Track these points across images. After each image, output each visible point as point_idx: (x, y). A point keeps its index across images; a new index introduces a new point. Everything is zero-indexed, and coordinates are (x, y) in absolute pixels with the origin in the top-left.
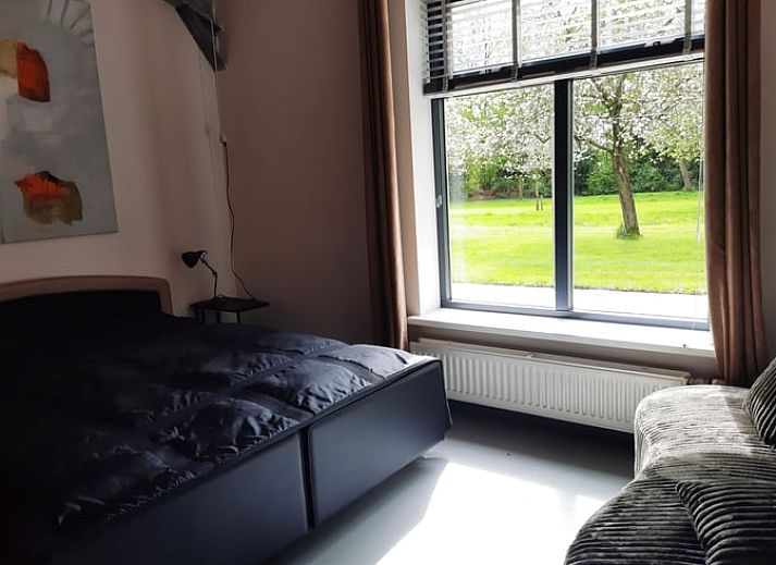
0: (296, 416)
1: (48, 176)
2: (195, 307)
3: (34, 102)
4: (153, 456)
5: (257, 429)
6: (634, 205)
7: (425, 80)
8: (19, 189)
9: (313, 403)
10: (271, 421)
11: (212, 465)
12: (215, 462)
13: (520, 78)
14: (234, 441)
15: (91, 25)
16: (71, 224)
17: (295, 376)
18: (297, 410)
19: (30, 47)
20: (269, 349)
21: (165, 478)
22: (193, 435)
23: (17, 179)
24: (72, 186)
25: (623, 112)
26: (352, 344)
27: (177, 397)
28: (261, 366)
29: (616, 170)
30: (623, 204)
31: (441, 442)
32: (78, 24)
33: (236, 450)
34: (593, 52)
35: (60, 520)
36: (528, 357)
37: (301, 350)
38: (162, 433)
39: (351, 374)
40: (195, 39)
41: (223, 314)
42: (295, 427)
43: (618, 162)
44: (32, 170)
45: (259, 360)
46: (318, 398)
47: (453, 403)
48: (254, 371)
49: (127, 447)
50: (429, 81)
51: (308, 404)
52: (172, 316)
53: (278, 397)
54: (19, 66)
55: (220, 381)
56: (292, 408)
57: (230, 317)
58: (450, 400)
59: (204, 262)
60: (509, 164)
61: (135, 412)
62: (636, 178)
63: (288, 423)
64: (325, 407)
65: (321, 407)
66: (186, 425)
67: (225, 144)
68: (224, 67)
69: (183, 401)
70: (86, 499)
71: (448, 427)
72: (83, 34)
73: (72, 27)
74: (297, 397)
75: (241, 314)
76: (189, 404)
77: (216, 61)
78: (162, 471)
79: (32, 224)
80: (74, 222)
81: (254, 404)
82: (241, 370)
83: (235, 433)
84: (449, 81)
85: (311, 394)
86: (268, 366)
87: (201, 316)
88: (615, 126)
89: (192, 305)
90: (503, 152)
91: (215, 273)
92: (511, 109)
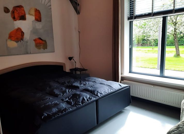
0: (95, 97)
1: (40, 39)
2: (71, 70)
3: (38, 22)
4: (62, 104)
5: (86, 100)
6: (179, 49)
7: (128, 16)
8: (34, 41)
9: (99, 95)
10: (89, 98)
11: (76, 107)
12: (76, 106)
13: (153, 16)
14: (81, 102)
15: (51, 4)
16: (44, 49)
17: (95, 87)
18: (95, 96)
19: (38, 9)
20: (88, 81)
21: (65, 110)
22: (71, 100)
23: (34, 39)
24: (45, 41)
25: (177, 25)
26: (107, 81)
27: (67, 90)
28: (87, 85)
29: (174, 40)
30: (176, 48)
31: (129, 106)
32: (48, 4)
33: (81, 104)
34: (174, 9)
35: (43, 117)
36: (152, 87)
37: (96, 81)
38: (64, 99)
39: (108, 88)
40: (73, 7)
41: (77, 72)
42: (95, 100)
43: (175, 38)
44: (37, 37)
45: (86, 83)
46: (100, 93)
47: (132, 97)
48: (85, 86)
49: (57, 102)
50: (129, 17)
51: (98, 94)
52: (65, 72)
53: (90, 92)
54: (35, 14)
55: (77, 88)
56: (94, 95)
57: (78, 73)
58: (131, 96)
59: (73, 59)
60: (146, 38)
61: (58, 93)
62: (180, 42)
63: (93, 99)
64: (102, 96)
65: (101, 95)
66: (70, 97)
67: (79, 32)
68: (80, 14)
69: (69, 92)
70: (48, 113)
71: (130, 102)
72: (49, 6)
73: (47, 4)
74: (95, 93)
75: (81, 72)
76: (70, 92)
77: (78, 12)
78: (65, 108)
79: (36, 50)
80: (45, 49)
81: (85, 94)
82: (82, 85)
83: (81, 100)
84: (135, 17)
85: (98, 92)
86: (88, 85)
87: (72, 72)
88: (175, 28)
89: (70, 69)
90: (144, 35)
91: (75, 62)
92: (147, 24)
